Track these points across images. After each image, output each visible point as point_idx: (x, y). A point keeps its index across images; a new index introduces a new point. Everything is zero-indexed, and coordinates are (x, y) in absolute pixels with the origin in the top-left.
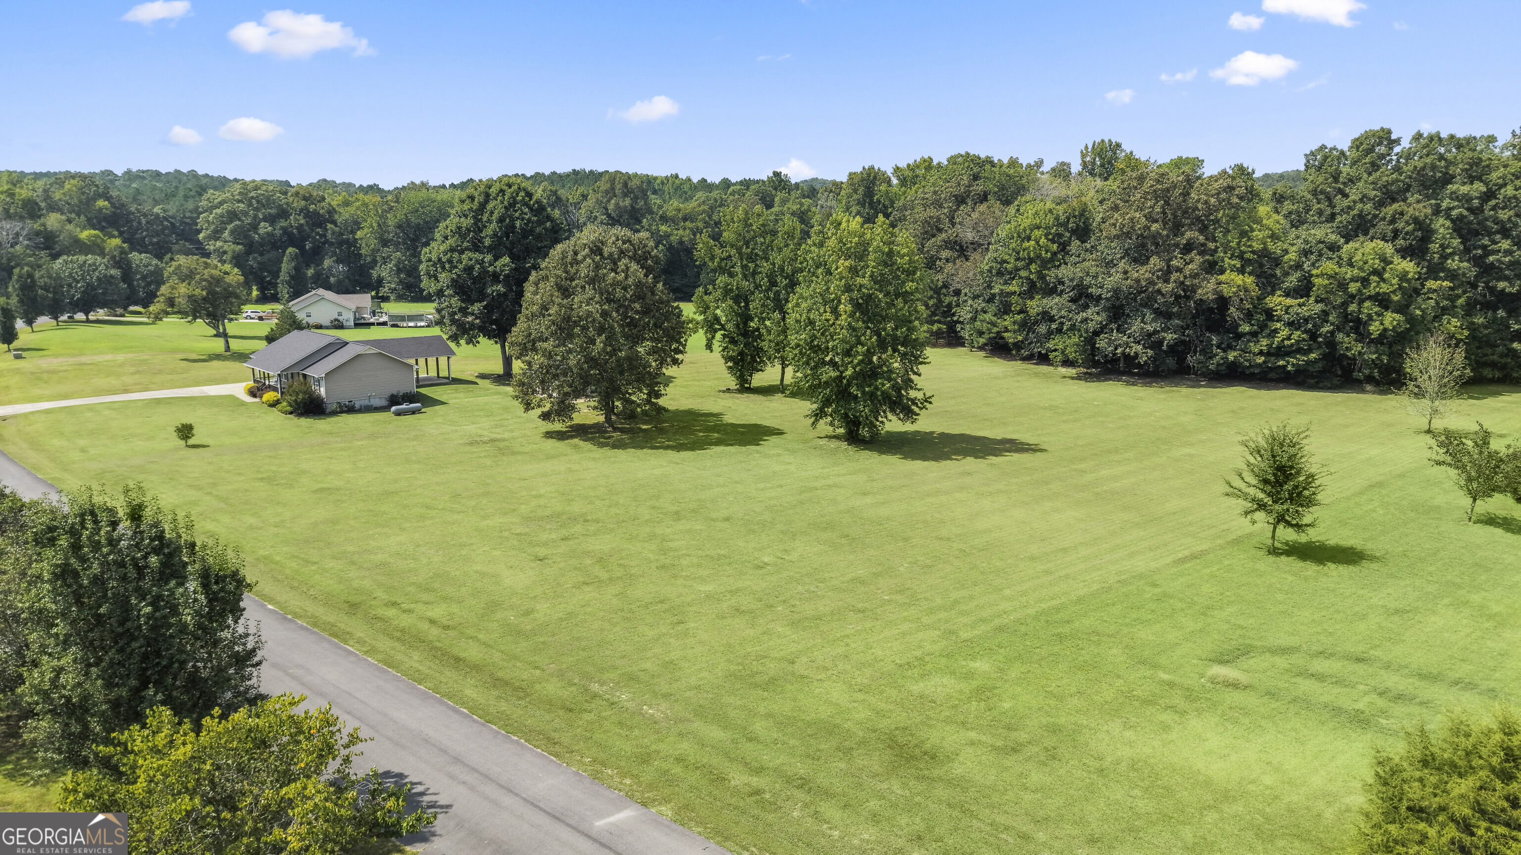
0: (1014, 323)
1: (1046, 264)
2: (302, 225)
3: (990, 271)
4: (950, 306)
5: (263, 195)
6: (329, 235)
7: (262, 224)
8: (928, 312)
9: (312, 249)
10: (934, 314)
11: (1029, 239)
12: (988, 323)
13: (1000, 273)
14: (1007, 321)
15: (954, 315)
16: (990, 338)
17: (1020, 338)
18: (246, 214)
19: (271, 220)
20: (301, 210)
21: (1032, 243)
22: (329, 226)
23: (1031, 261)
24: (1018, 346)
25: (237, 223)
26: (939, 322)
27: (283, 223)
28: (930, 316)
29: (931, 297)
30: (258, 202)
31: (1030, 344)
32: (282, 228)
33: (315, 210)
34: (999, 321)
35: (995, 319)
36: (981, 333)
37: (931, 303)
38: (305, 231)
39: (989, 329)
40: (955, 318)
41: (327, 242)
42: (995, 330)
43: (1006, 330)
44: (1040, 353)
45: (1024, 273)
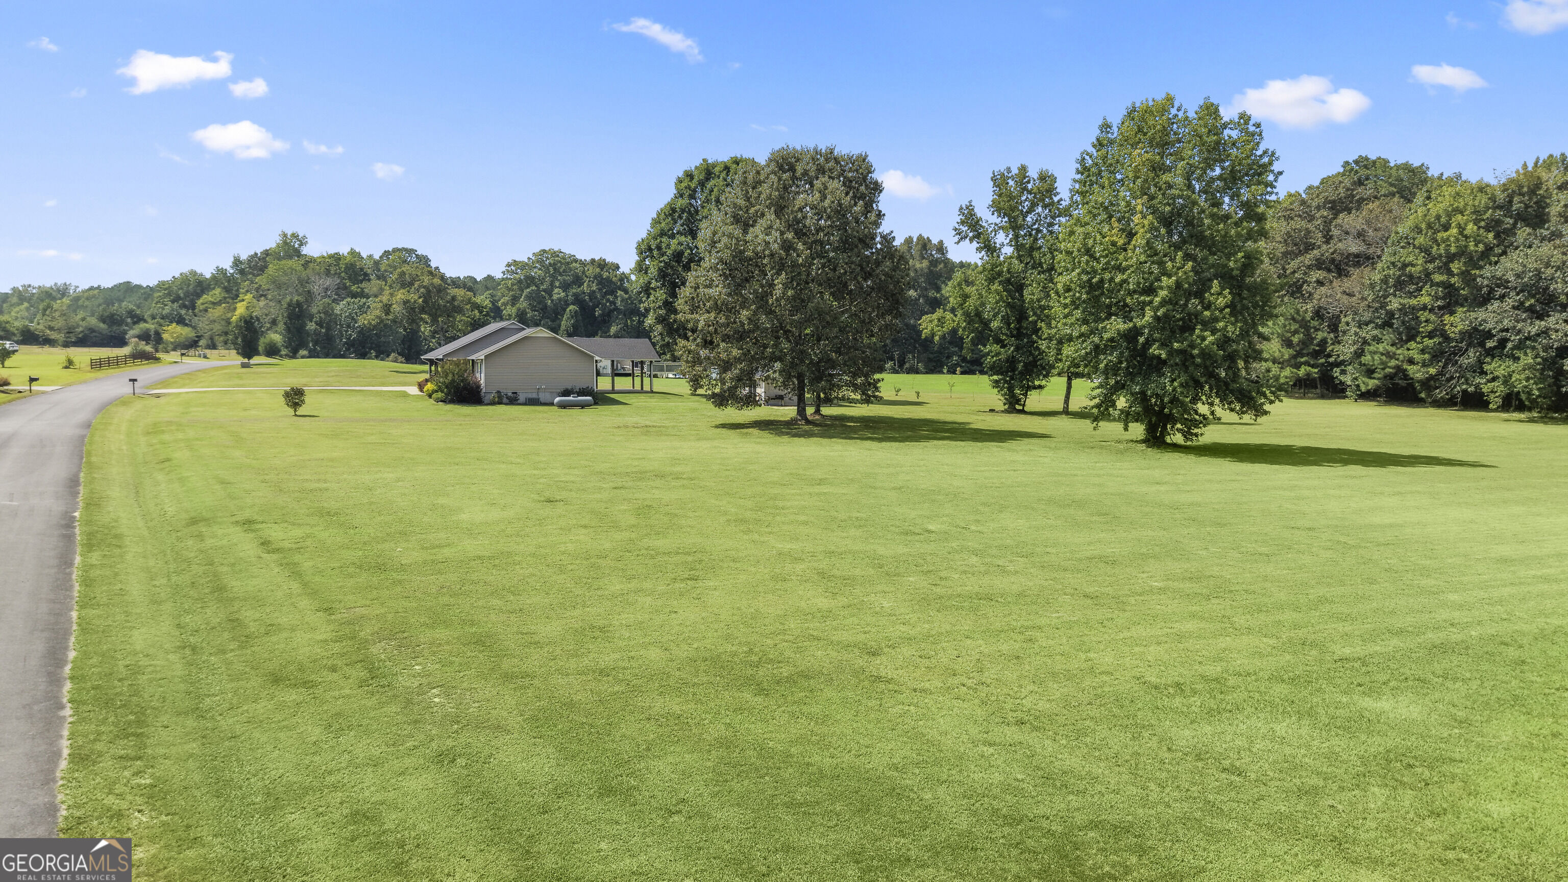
0: (1423, 351)
1: (1475, 261)
2: (594, 292)
3: (1385, 281)
4: (1324, 342)
5: (560, 262)
6: (619, 302)
7: (556, 290)
8: (1291, 351)
9: (602, 315)
10: (1299, 354)
11: (1446, 227)
12: (1382, 354)
13: (1399, 285)
14: (1413, 349)
15: (1329, 356)
16: (1385, 377)
17: (1432, 371)
18: (542, 281)
19: (565, 287)
20: (595, 277)
21: (1454, 231)
22: (619, 293)
23: (1451, 258)
24: (1429, 384)
25: (534, 288)
26: (1307, 363)
27: (574, 290)
28: (1294, 357)
29: (1296, 332)
30: (555, 269)
31: (1449, 380)
32: (575, 295)
33: (609, 277)
34: (1399, 352)
35: (1393, 349)
36: (1370, 372)
37: (1295, 339)
38: (596, 298)
39: (1382, 363)
40: (1332, 360)
41: (616, 309)
42: (1393, 363)
43: (1411, 361)
44: (1465, 392)
45: (1438, 278)
